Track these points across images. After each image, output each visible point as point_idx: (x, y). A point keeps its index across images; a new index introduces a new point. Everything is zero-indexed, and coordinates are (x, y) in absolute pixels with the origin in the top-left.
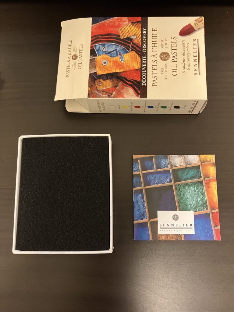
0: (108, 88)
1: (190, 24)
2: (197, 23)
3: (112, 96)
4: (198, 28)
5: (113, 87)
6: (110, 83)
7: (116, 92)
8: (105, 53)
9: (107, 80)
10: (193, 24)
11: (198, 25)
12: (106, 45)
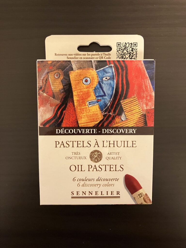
0: (52, 86)
1: (141, 188)
2: (142, 196)
3: (41, 92)
4: (136, 197)
5: (53, 92)
6: (58, 89)
7: (46, 96)
8: (100, 81)
9: (62, 85)
10: (141, 191)
11: (140, 197)
12: (112, 82)
